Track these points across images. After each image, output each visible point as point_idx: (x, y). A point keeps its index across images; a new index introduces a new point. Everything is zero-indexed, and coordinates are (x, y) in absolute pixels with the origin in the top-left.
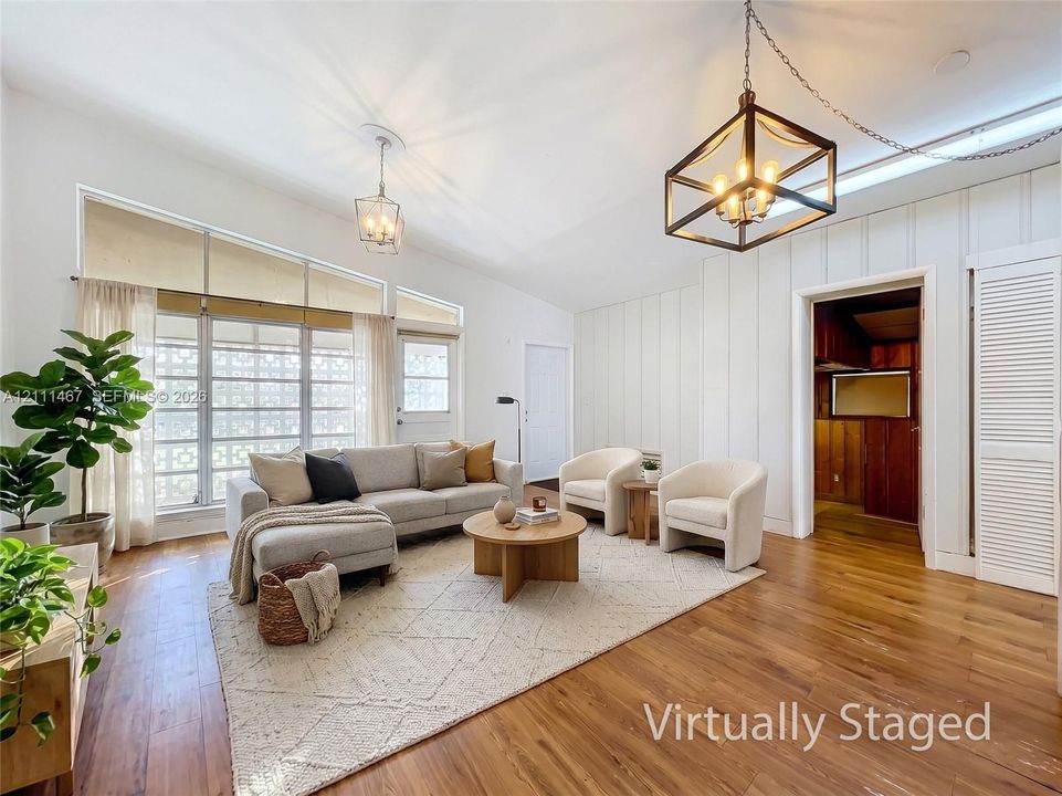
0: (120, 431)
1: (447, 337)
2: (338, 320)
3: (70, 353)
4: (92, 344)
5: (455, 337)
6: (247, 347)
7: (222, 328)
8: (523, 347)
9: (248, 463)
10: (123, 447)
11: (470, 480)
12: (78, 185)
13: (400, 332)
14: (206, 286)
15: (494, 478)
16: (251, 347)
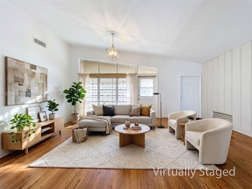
0: (80, 100)
1: (153, 76)
2: (124, 76)
3: (73, 86)
4: (76, 84)
5: (155, 76)
6: (111, 83)
7: (102, 80)
8: (180, 77)
9: (92, 106)
10: (81, 102)
11: (141, 115)
12: (79, 58)
13: (139, 77)
14: (99, 72)
15: (149, 115)
16: (112, 83)
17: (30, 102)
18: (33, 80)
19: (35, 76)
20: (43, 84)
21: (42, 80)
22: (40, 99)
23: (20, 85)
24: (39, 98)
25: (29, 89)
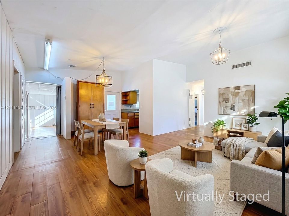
17: (235, 114)
18: (237, 98)
19: (239, 94)
20: (248, 100)
21: (247, 96)
22: (245, 113)
23: (226, 102)
24: (244, 111)
25: (234, 105)
